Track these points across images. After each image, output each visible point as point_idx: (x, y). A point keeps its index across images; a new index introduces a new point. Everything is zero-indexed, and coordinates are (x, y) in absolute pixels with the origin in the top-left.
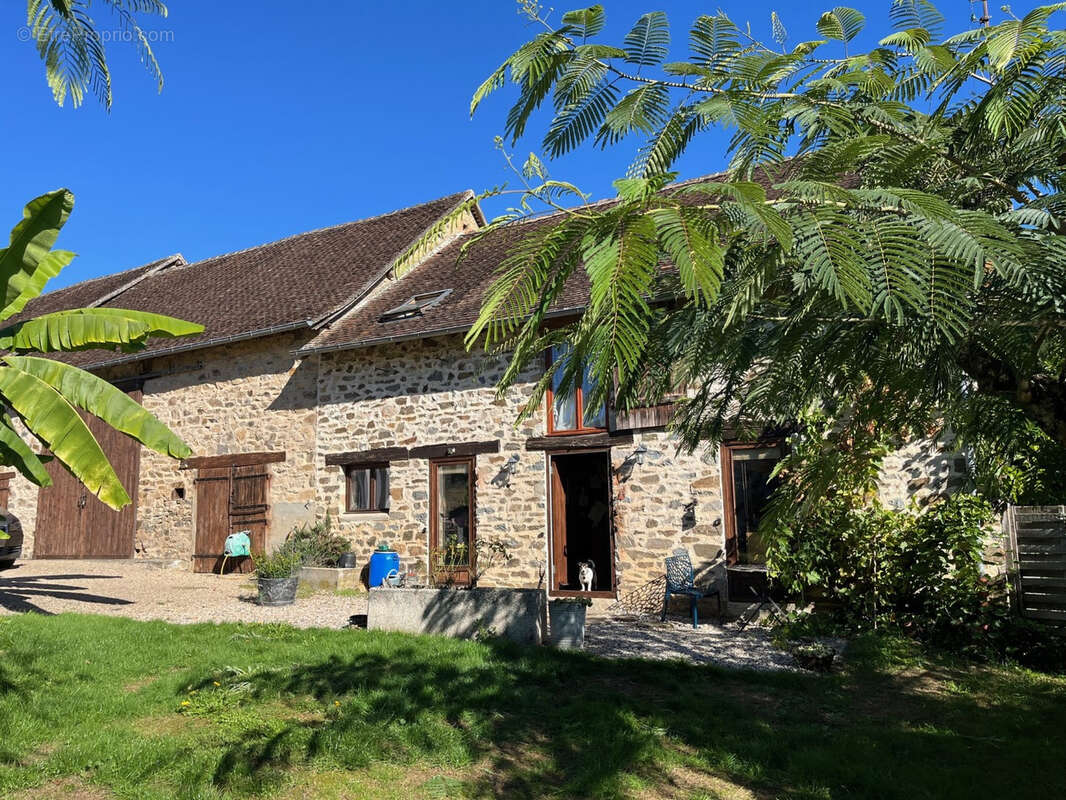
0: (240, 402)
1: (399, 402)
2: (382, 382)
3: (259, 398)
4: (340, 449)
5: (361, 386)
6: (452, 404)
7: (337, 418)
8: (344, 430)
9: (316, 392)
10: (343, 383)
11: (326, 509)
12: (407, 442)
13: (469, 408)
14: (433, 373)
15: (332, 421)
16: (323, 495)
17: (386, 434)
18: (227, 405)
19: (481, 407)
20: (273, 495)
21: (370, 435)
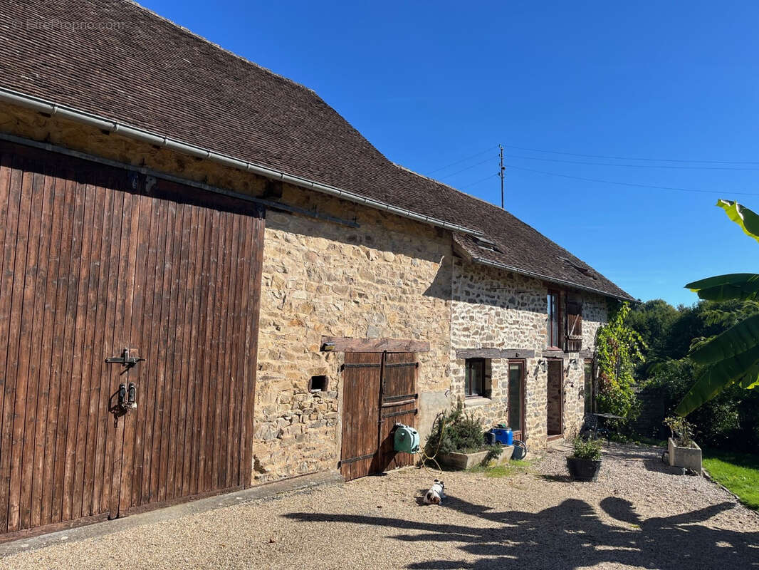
0: (392, 282)
1: (497, 314)
2: (489, 296)
3: (409, 283)
4: (465, 345)
5: (478, 296)
6: (518, 322)
7: (463, 318)
8: (467, 329)
9: (451, 291)
10: (468, 289)
11: (457, 396)
12: (500, 345)
13: (524, 327)
14: (511, 297)
15: (461, 321)
16: (455, 384)
17: (490, 338)
18: (378, 282)
19: (528, 327)
20: (420, 384)
21: (481, 336)
